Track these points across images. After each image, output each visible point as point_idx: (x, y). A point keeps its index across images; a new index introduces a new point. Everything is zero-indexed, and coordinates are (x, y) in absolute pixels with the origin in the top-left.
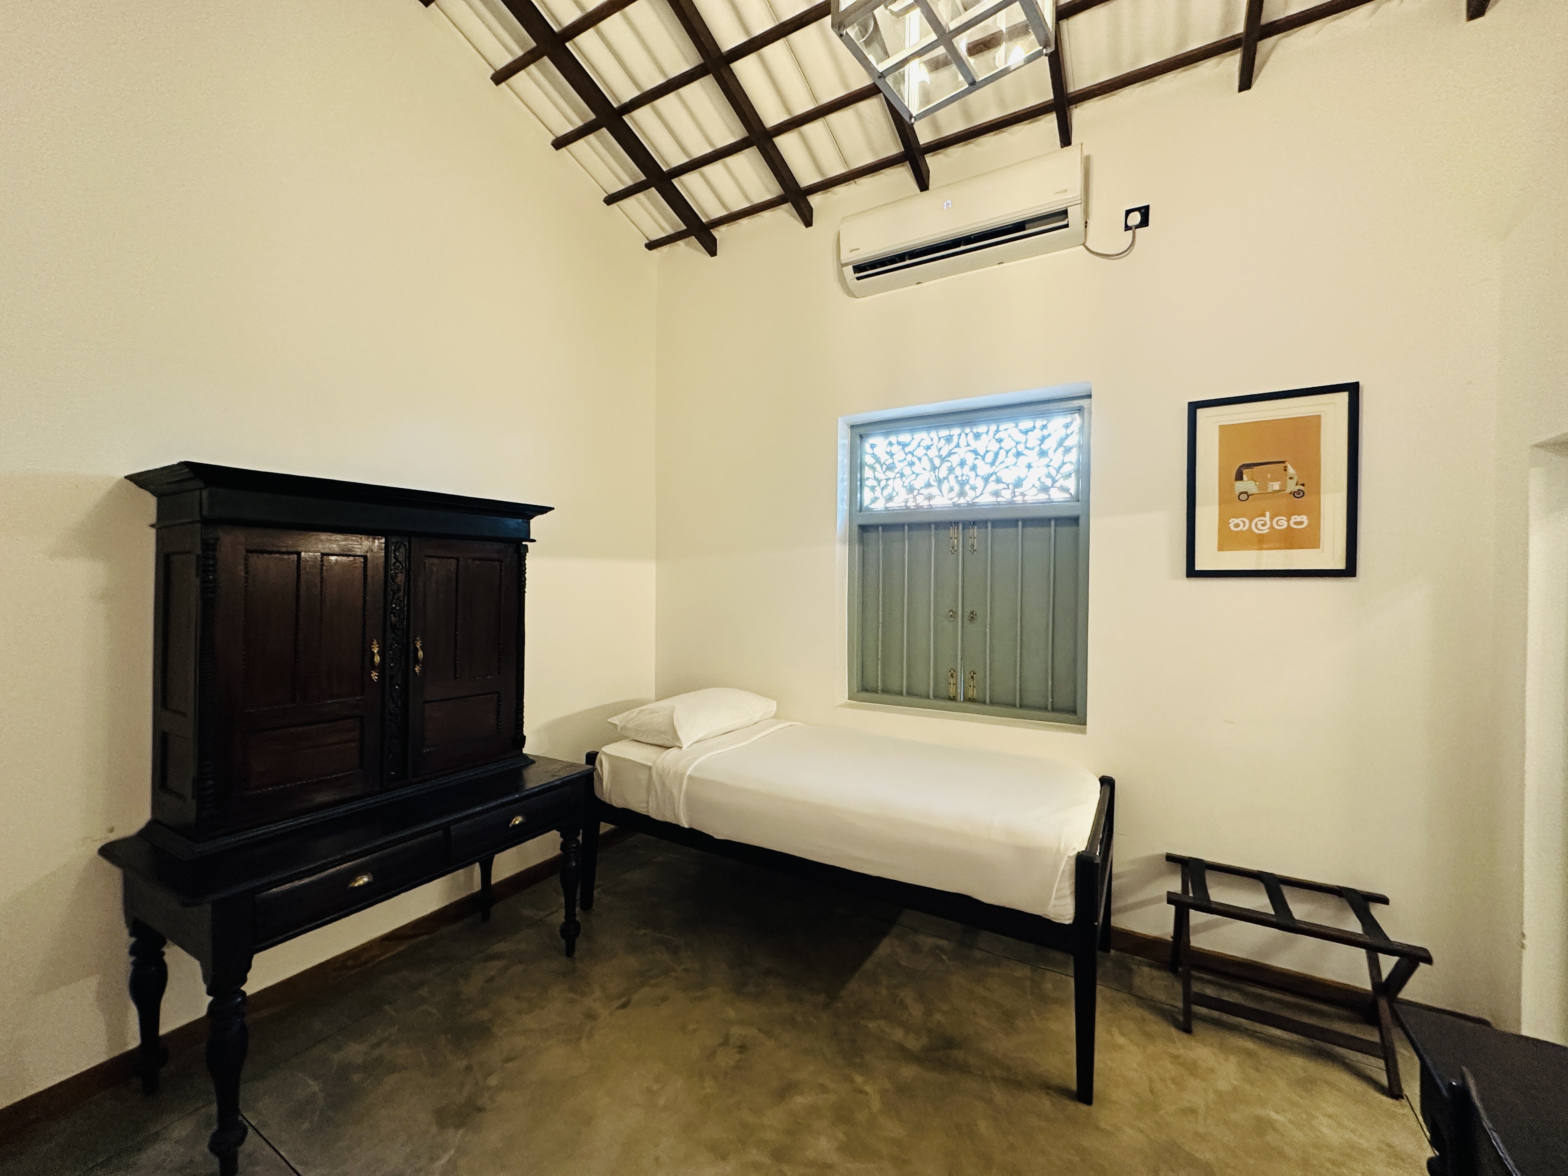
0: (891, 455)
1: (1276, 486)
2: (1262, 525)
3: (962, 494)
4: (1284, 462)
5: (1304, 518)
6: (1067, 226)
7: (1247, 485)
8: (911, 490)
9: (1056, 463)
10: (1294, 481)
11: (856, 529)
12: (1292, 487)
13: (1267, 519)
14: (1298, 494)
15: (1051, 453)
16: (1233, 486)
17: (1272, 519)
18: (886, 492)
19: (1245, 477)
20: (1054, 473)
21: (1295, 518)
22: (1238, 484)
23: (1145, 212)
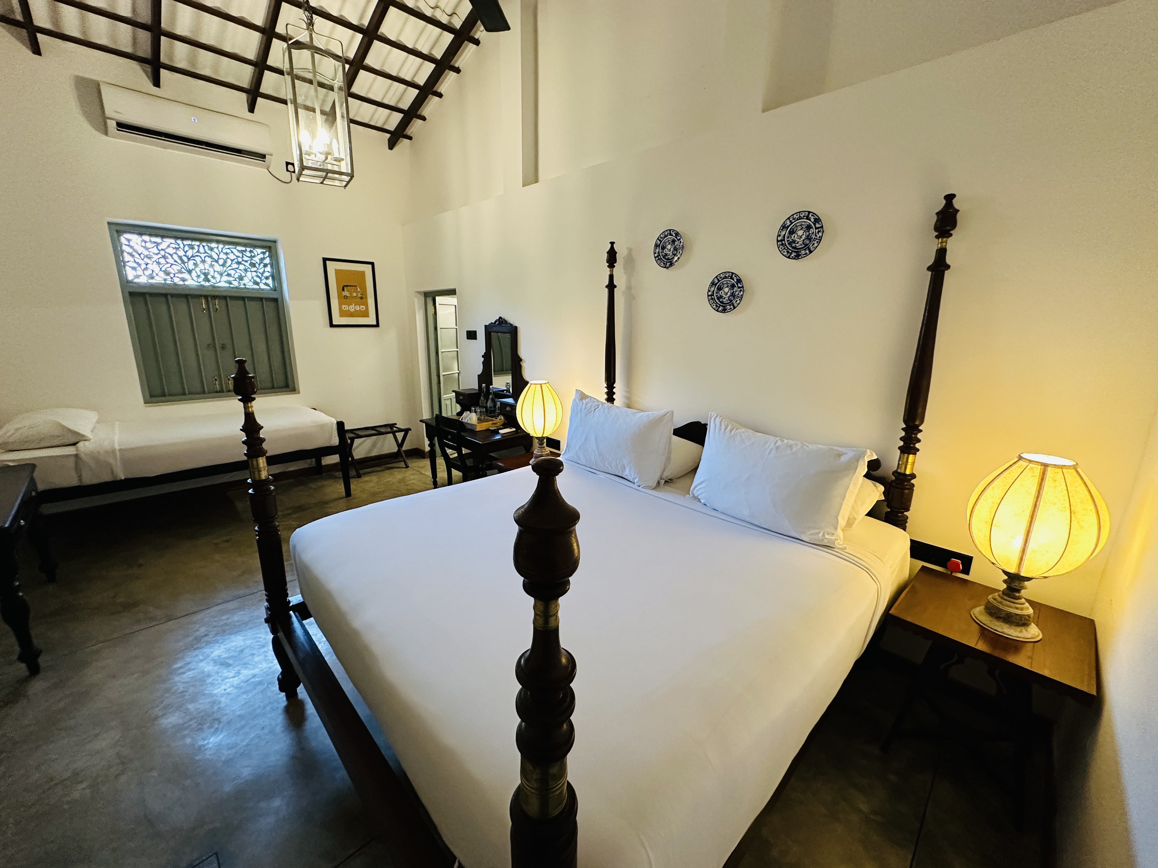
0: (147, 249)
1: (355, 294)
2: (352, 308)
3: (207, 280)
4: (356, 286)
5: (364, 307)
7: (346, 293)
8: (167, 273)
9: (261, 271)
10: (360, 293)
11: (127, 295)
12: (359, 296)
13: (353, 306)
14: (361, 298)
15: (257, 265)
16: (342, 293)
17: (355, 307)
18: (147, 273)
19: (345, 290)
20: (260, 275)
21: (361, 307)
22: (343, 292)
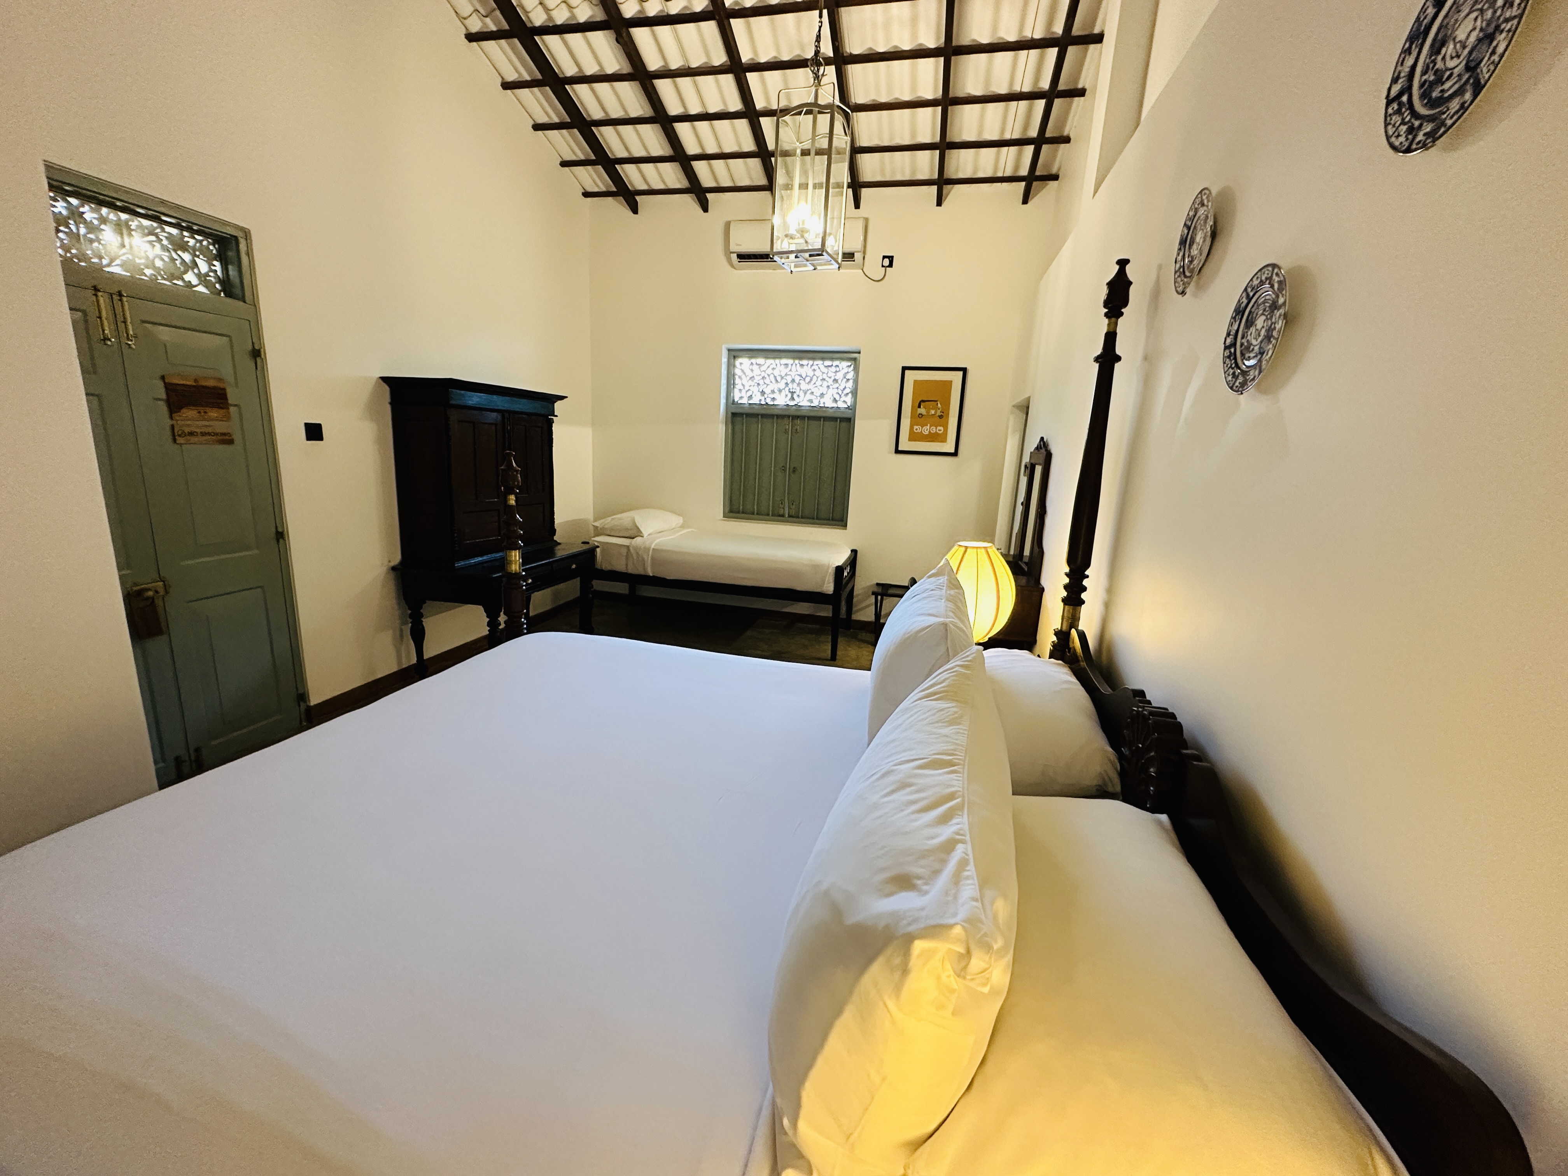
0: (752, 370)
1: (933, 412)
2: (926, 430)
3: (793, 399)
4: (937, 401)
5: (941, 428)
6: (854, 261)
7: (922, 410)
8: (763, 393)
9: (842, 387)
10: (940, 410)
11: (730, 415)
12: (939, 413)
13: (928, 427)
14: (941, 417)
15: (839, 381)
16: (917, 411)
17: (930, 427)
18: (749, 394)
19: (922, 407)
20: (840, 392)
21: (939, 428)
22: (919, 409)
23: (891, 258)
